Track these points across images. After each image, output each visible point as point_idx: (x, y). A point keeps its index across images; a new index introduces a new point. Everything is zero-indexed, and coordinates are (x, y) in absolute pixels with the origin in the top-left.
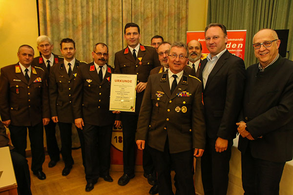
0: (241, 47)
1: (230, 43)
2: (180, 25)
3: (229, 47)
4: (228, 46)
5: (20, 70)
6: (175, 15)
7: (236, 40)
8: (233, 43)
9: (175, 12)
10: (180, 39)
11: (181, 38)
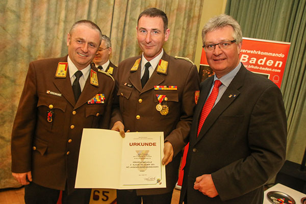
0: (280, 66)
1: (265, 58)
2: (190, 26)
3: (263, 64)
4: (261, 62)
5: (65, 72)
6: (185, 10)
7: (274, 55)
8: (269, 58)
9: (186, 6)
10: (187, 43)
11: (189, 42)
